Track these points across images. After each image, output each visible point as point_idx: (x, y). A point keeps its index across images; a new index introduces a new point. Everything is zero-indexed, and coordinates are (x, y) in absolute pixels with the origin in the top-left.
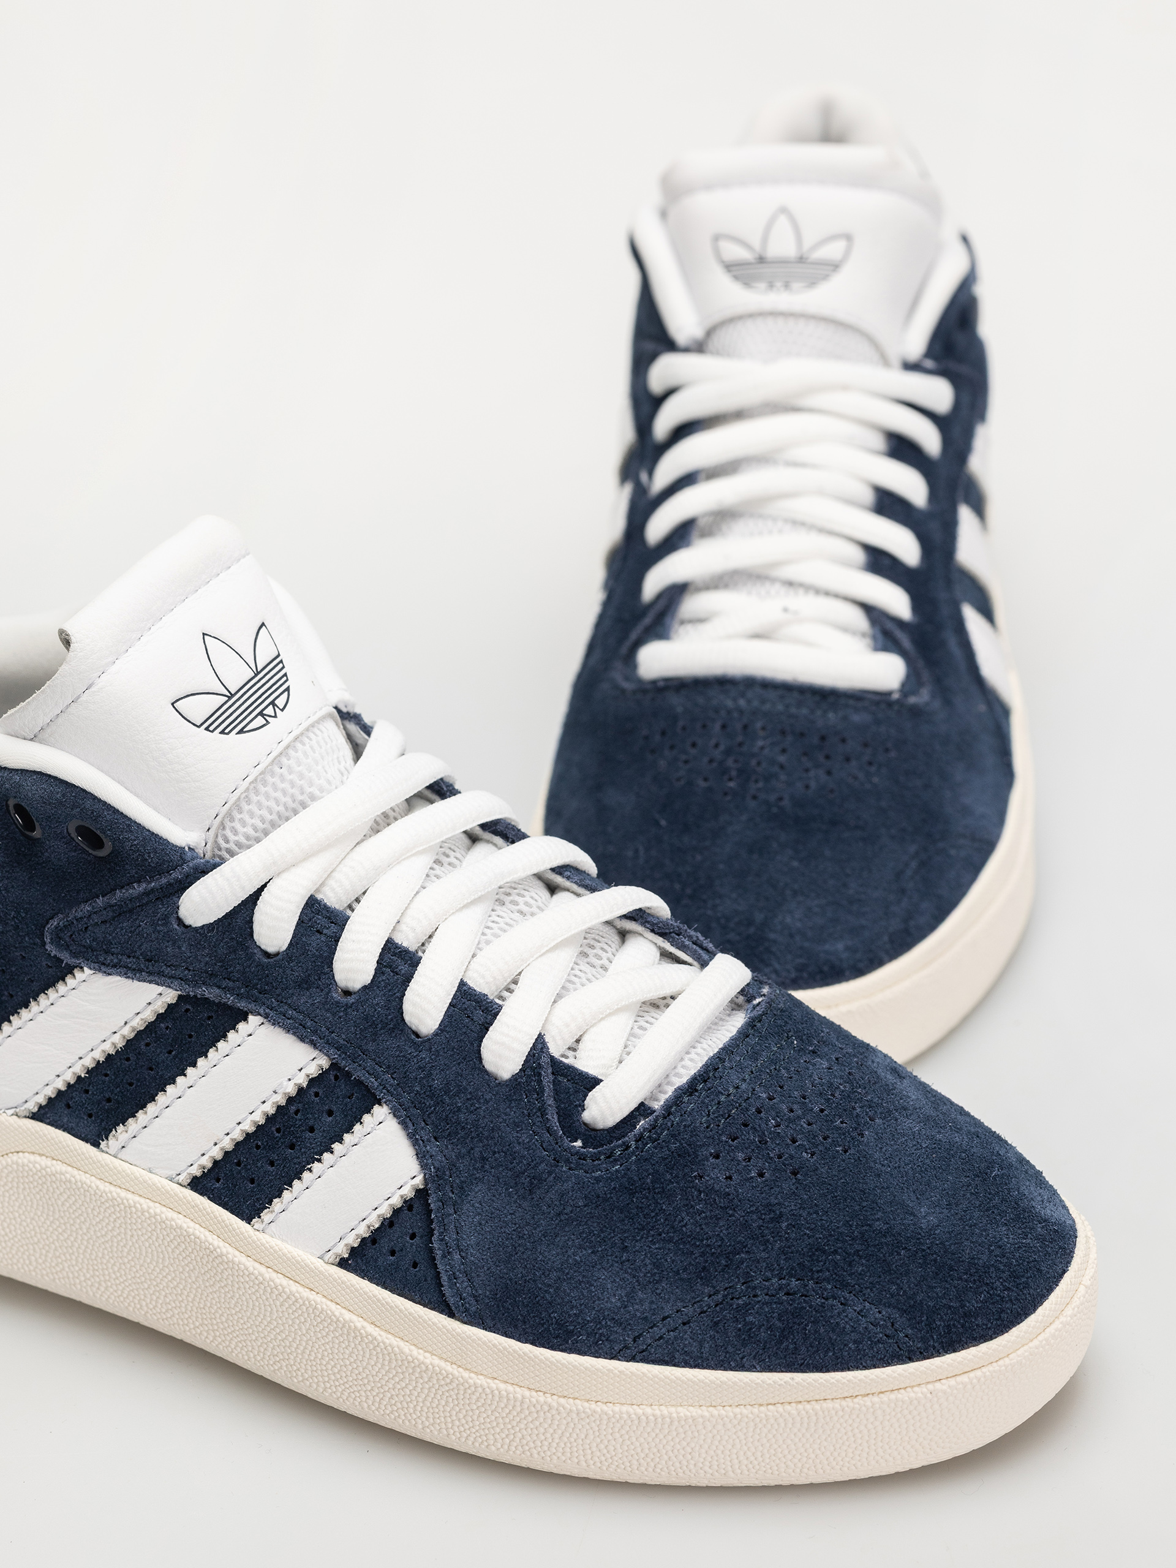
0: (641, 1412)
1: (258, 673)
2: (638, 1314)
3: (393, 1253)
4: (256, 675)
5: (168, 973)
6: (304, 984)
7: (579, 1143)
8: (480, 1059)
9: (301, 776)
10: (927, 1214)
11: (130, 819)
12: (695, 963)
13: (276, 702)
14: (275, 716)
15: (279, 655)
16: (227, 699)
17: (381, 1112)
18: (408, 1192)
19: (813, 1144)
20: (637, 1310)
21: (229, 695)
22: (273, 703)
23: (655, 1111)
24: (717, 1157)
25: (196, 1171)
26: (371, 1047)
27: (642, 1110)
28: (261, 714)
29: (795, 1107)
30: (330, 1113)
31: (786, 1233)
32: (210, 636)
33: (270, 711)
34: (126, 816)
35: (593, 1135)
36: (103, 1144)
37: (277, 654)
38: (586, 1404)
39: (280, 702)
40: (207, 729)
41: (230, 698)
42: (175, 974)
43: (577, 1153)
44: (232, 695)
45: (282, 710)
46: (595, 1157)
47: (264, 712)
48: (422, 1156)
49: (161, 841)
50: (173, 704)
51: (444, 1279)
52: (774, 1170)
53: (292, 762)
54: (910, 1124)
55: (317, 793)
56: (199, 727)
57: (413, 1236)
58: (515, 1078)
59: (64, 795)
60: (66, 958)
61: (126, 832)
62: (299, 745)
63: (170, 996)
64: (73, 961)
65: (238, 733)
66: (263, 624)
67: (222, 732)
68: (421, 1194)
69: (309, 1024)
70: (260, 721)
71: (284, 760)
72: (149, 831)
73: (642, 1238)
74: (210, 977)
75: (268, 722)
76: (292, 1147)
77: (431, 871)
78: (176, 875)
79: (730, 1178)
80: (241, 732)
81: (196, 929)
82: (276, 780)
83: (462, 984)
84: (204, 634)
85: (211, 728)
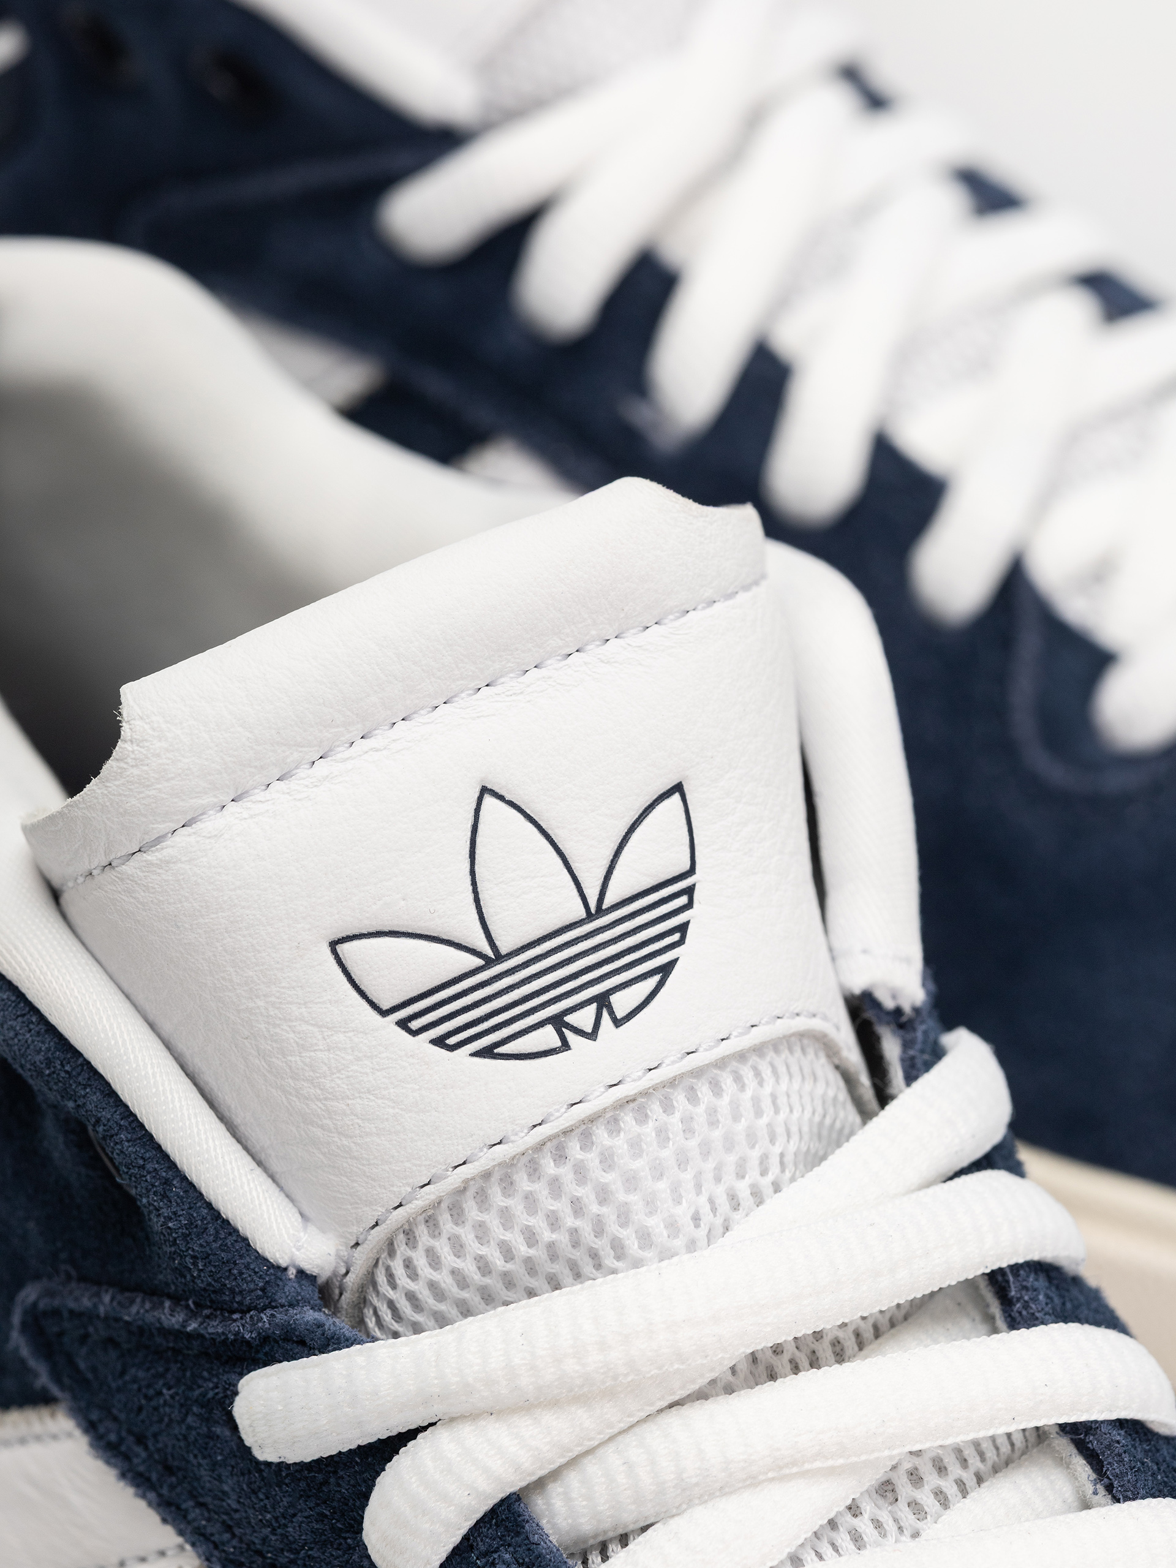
1: (600, 912)
4: (590, 917)
5: (194, 1520)
9: (604, 1195)
11: (172, 1166)
13: (614, 999)
14: (593, 1035)
15: (692, 871)
16: (480, 962)
21: (491, 954)
22: (603, 1001)
28: (558, 1022)
32: (501, 798)
33: (584, 1016)
34: (166, 1157)
37: (686, 866)
40: (403, 1024)
41: (489, 963)
42: (205, 1527)
44: (500, 958)
45: (618, 1023)
47: (568, 1019)
49: (229, 1241)
50: (334, 945)
53: (591, 1158)
55: (633, 1245)
56: (384, 1013)
59: (49, 1062)
60: (43, 1379)
61: (155, 1193)
62: (628, 1119)
64: (55, 1390)
65: (477, 1054)
66: (678, 788)
67: (439, 1042)
70: (548, 1037)
71: (574, 1148)
72: (209, 1205)
75: (565, 1045)
77: (848, 1517)
78: (242, 1327)
80: (487, 1053)
81: (258, 1463)
82: (565, 1173)
84: (484, 790)
85: (415, 1025)
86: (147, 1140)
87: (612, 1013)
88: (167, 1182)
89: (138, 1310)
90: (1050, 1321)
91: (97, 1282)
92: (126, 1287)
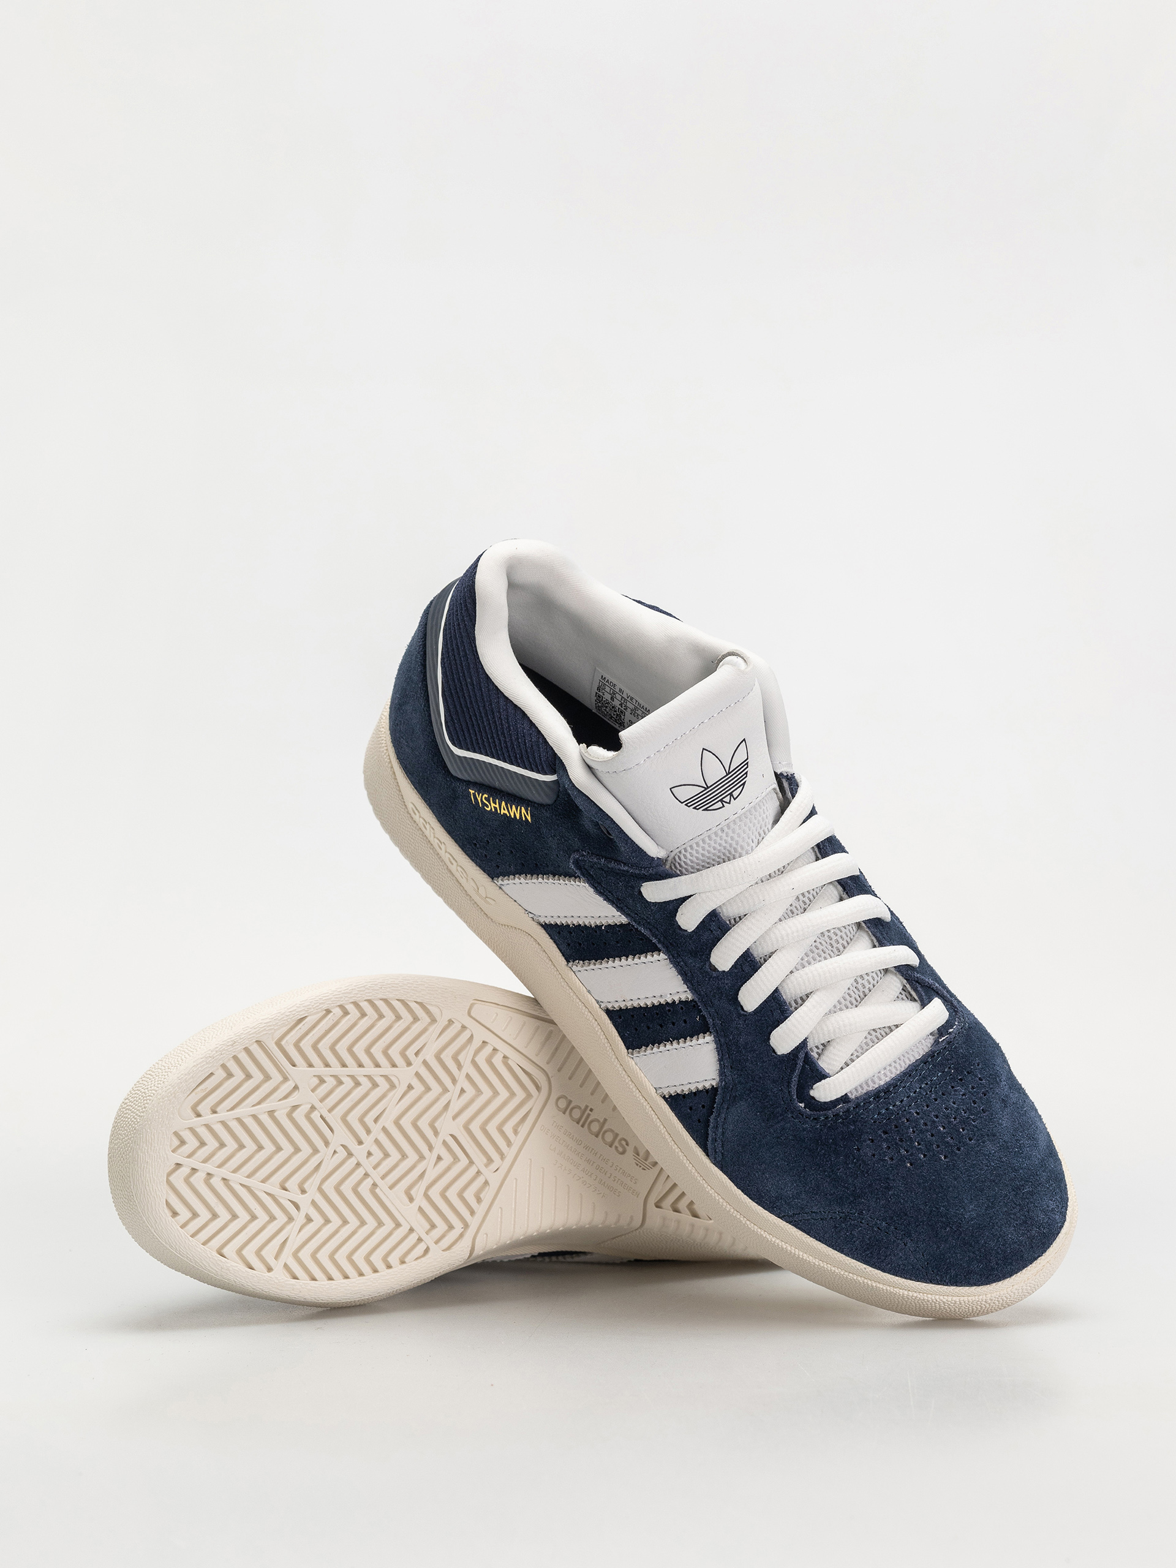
0: (785, 1247)
1: (729, 773)
2: (799, 1204)
3: (691, 1109)
4: (727, 775)
6: (694, 954)
7: (802, 1105)
8: (769, 1039)
10: (973, 1210)
12: (919, 1002)
13: (733, 793)
14: (729, 803)
15: (747, 759)
16: (704, 789)
17: (709, 1038)
18: (708, 1085)
19: (928, 1149)
20: (799, 1202)
21: (706, 787)
22: (731, 794)
23: (850, 1102)
24: (872, 1141)
25: (610, 1006)
26: (716, 1002)
27: (845, 1099)
28: (721, 801)
29: (929, 1123)
30: (685, 1022)
31: (890, 1197)
32: (707, 750)
33: (727, 799)
35: (812, 1103)
36: (570, 964)
38: (759, 1230)
39: (735, 794)
40: (686, 805)
41: (706, 789)
42: (630, 913)
43: (800, 1110)
44: (708, 787)
45: (735, 799)
46: (808, 1117)
47: (724, 800)
48: (722, 1073)
50: (671, 789)
51: (710, 1138)
52: (899, 1160)
54: (990, 1147)
56: (682, 803)
57: (703, 1106)
58: (783, 1056)
59: (596, 813)
60: (577, 873)
61: (624, 843)
62: (738, 821)
63: (624, 920)
65: (704, 810)
67: (695, 808)
68: (714, 1090)
69: (689, 974)
70: (720, 804)
72: (637, 845)
73: (815, 1169)
74: (647, 925)
75: (723, 806)
76: (661, 1026)
78: (643, 871)
79: (874, 1155)
80: (706, 810)
81: (647, 901)
83: (776, 990)
84: (703, 749)
85: (689, 805)
86: (621, 831)
87: (733, 797)
88: (627, 841)
89: (612, 865)
90: (830, 853)
91: (599, 856)
92: (609, 859)
